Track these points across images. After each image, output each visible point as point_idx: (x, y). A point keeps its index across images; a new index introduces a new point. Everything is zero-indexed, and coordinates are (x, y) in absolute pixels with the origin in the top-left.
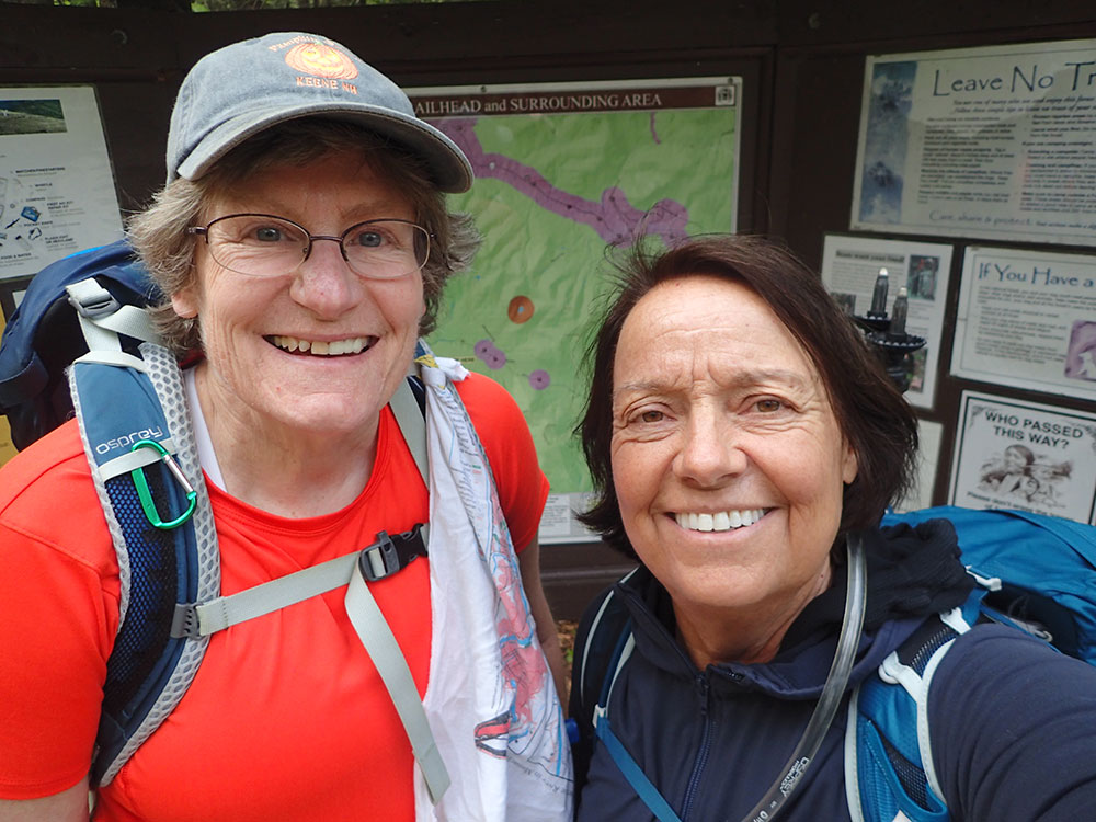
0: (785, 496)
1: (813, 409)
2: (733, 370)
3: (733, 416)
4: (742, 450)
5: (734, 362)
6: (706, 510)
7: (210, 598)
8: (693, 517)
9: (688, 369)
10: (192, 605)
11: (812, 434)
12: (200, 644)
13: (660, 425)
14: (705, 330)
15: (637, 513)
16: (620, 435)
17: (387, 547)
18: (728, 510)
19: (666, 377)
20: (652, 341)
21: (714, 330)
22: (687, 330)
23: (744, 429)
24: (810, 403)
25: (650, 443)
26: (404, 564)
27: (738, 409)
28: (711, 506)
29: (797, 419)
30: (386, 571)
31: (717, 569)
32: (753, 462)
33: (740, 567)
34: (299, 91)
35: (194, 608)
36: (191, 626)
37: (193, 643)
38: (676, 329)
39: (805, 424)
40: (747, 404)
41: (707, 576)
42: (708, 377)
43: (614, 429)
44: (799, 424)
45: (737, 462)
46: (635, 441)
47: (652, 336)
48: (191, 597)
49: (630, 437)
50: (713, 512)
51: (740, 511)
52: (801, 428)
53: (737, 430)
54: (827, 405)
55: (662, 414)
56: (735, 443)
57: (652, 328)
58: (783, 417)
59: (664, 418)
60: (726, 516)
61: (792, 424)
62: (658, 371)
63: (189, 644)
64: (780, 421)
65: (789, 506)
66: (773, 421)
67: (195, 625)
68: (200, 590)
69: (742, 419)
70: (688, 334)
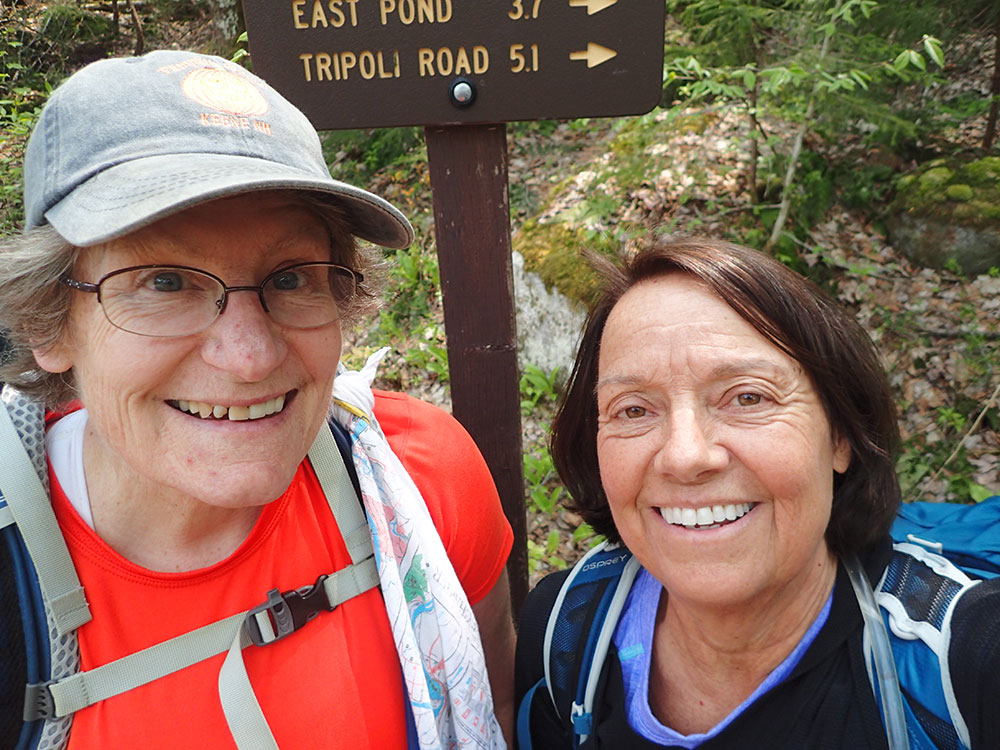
0: (769, 491)
1: (796, 401)
2: (713, 361)
3: (714, 410)
4: (723, 446)
5: (715, 354)
6: (688, 505)
7: (66, 675)
8: (677, 511)
9: (664, 363)
10: (45, 684)
11: (796, 427)
12: (60, 725)
13: (641, 422)
14: (681, 325)
15: (624, 507)
16: (605, 430)
17: (278, 608)
18: (711, 505)
19: (643, 372)
20: (630, 337)
21: (691, 324)
22: (663, 326)
23: (725, 422)
24: (793, 394)
25: (632, 439)
26: (299, 625)
27: (718, 403)
28: (694, 501)
29: (779, 411)
30: (276, 635)
31: (704, 567)
32: (734, 455)
33: (725, 564)
34: (205, 131)
35: (47, 686)
36: (45, 709)
37: (52, 725)
38: (652, 326)
39: (787, 417)
40: (726, 399)
41: (693, 573)
42: (687, 370)
43: (600, 425)
44: (780, 417)
45: (717, 457)
46: (618, 437)
47: (630, 332)
48: (43, 674)
49: (612, 433)
50: (696, 507)
51: (723, 506)
52: (784, 421)
53: (718, 424)
54: (812, 397)
55: (644, 409)
56: (715, 439)
57: (630, 325)
58: (764, 411)
59: (647, 413)
60: (709, 510)
61: (774, 417)
62: (635, 365)
63: (47, 728)
64: (761, 414)
65: (773, 500)
66: (754, 415)
67: (49, 705)
68: (53, 668)
69: (722, 413)
70: (664, 329)
